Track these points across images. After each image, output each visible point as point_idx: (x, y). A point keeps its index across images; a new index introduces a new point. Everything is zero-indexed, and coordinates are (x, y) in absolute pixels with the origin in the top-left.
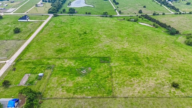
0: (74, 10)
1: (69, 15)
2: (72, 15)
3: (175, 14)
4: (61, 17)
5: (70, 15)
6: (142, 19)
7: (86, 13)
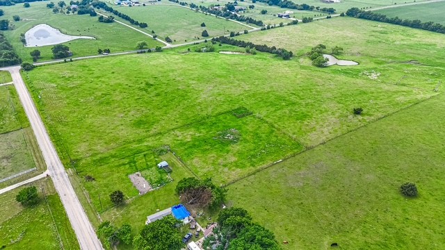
0: (67, 49)
1: (63, 60)
2: (71, 61)
3: (262, 30)
4: (48, 69)
5: (65, 62)
6: (220, 45)
7: (100, 52)
